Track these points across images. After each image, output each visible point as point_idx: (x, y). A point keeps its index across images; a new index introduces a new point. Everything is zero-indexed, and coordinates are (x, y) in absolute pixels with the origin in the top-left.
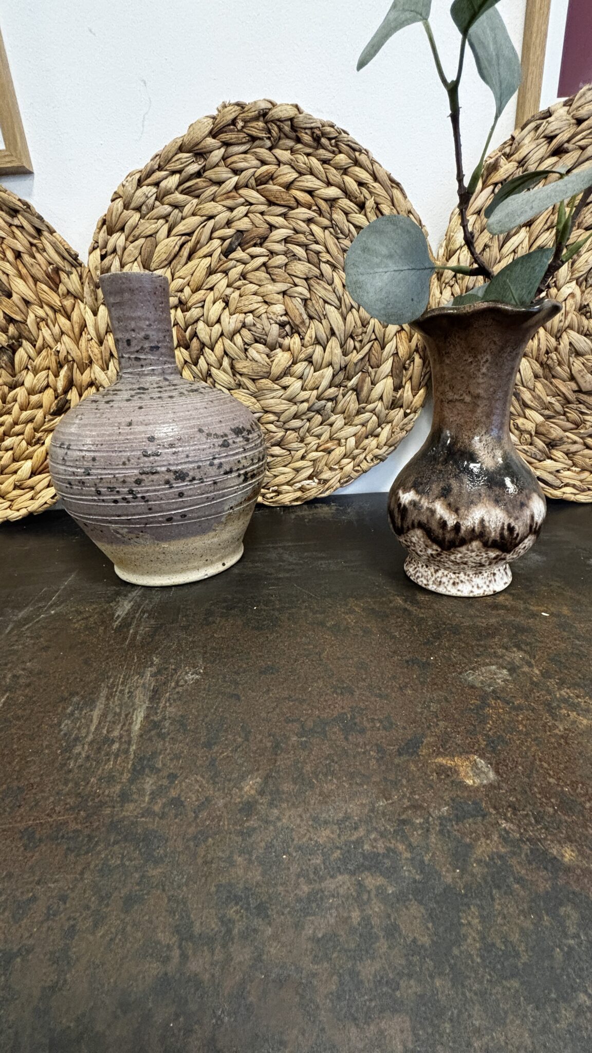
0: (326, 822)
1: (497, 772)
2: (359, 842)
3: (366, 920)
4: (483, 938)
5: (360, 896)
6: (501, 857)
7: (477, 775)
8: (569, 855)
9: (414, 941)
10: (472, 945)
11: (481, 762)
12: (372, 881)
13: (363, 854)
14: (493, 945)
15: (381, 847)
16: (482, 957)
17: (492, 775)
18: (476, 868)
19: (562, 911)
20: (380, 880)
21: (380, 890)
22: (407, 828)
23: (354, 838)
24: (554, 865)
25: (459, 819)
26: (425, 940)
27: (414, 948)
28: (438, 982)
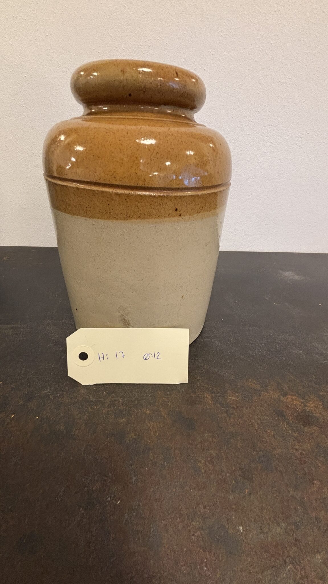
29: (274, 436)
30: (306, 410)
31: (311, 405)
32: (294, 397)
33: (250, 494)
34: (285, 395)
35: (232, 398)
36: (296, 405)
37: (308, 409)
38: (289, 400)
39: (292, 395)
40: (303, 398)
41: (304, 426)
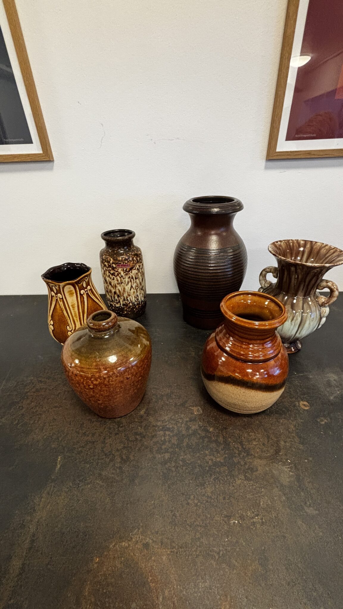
0: (159, 421)
1: (203, 411)
2: (166, 425)
3: (165, 439)
4: (188, 443)
5: (165, 435)
6: (197, 429)
7: (198, 412)
8: (211, 430)
9: (174, 443)
10: (185, 444)
11: (200, 409)
12: (167, 433)
13: (167, 428)
14: (189, 444)
15: (171, 427)
16: (186, 446)
17: (201, 412)
18: (190, 431)
19: (205, 439)
20: (169, 433)
21: (169, 435)
22: (178, 423)
23: (165, 424)
24: (207, 431)
25: (190, 421)
26: (176, 443)
27: (174, 444)
28: (176, 449)
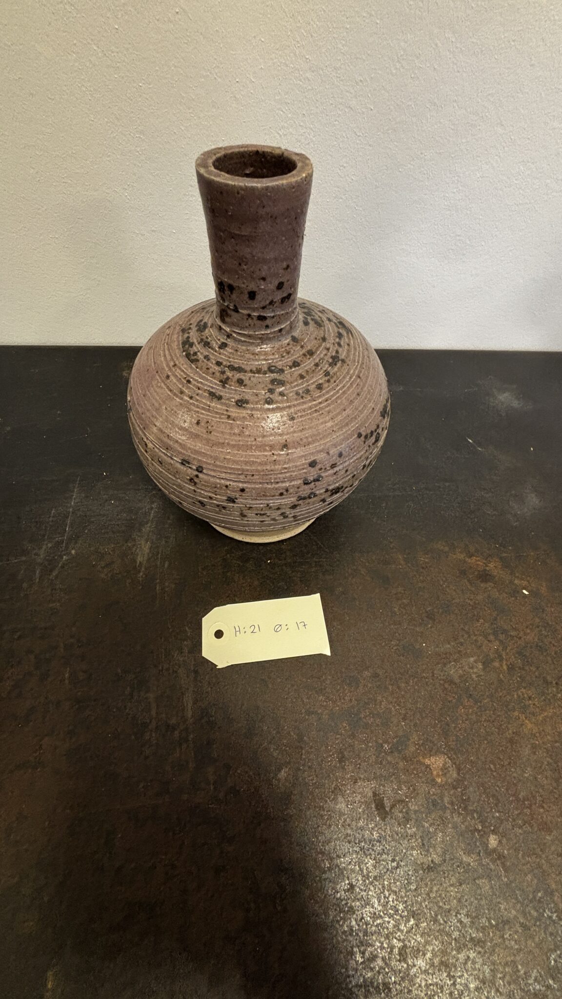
29: (455, 590)
30: (485, 570)
31: (492, 565)
32: (477, 559)
33: (431, 627)
34: (471, 556)
35: (423, 559)
36: (478, 565)
37: (487, 568)
38: (473, 561)
39: (476, 557)
40: (486, 560)
41: (482, 582)
